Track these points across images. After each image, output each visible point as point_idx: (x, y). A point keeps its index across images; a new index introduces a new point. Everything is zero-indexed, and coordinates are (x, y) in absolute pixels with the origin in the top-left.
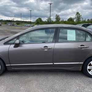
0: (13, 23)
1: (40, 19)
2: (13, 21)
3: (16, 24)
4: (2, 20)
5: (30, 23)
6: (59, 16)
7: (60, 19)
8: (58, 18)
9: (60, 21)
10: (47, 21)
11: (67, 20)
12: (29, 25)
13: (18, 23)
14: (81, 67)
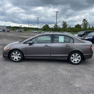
0: (21, 29)
1: (47, 26)
2: (21, 28)
3: (24, 30)
4: (10, 26)
5: (37, 29)
6: (66, 22)
7: (67, 26)
8: (65, 24)
9: (67, 28)
10: (53, 27)
11: (74, 27)
12: (36, 32)
13: (26, 29)
14: (67, 58)
